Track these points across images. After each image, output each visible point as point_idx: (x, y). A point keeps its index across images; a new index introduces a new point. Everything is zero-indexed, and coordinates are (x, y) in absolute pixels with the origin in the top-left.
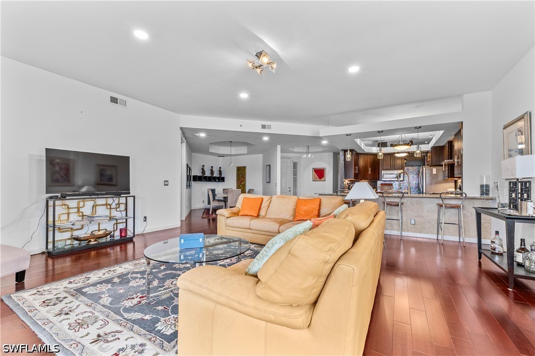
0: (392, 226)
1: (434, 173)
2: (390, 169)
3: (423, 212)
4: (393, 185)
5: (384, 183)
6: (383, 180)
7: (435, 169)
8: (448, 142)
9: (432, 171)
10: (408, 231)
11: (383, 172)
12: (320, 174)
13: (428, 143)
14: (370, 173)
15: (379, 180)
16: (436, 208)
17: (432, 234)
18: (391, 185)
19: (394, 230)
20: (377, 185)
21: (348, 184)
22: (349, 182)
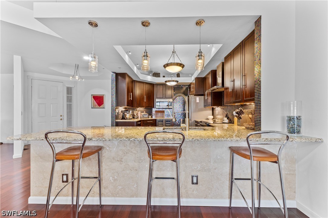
0: (163, 189)
1: (197, 102)
2: (162, 98)
3: (210, 162)
4: (165, 112)
5: (157, 110)
6: (157, 107)
7: (198, 98)
8: (212, 71)
9: (196, 100)
10: (188, 197)
11: (157, 100)
12: (99, 100)
13: (191, 77)
14: (145, 100)
15: (154, 107)
16: (227, 154)
17: (222, 197)
18: (163, 112)
19: (166, 196)
20: (152, 112)
21: (122, 111)
22: (124, 110)
